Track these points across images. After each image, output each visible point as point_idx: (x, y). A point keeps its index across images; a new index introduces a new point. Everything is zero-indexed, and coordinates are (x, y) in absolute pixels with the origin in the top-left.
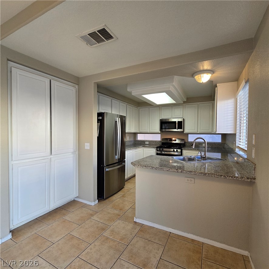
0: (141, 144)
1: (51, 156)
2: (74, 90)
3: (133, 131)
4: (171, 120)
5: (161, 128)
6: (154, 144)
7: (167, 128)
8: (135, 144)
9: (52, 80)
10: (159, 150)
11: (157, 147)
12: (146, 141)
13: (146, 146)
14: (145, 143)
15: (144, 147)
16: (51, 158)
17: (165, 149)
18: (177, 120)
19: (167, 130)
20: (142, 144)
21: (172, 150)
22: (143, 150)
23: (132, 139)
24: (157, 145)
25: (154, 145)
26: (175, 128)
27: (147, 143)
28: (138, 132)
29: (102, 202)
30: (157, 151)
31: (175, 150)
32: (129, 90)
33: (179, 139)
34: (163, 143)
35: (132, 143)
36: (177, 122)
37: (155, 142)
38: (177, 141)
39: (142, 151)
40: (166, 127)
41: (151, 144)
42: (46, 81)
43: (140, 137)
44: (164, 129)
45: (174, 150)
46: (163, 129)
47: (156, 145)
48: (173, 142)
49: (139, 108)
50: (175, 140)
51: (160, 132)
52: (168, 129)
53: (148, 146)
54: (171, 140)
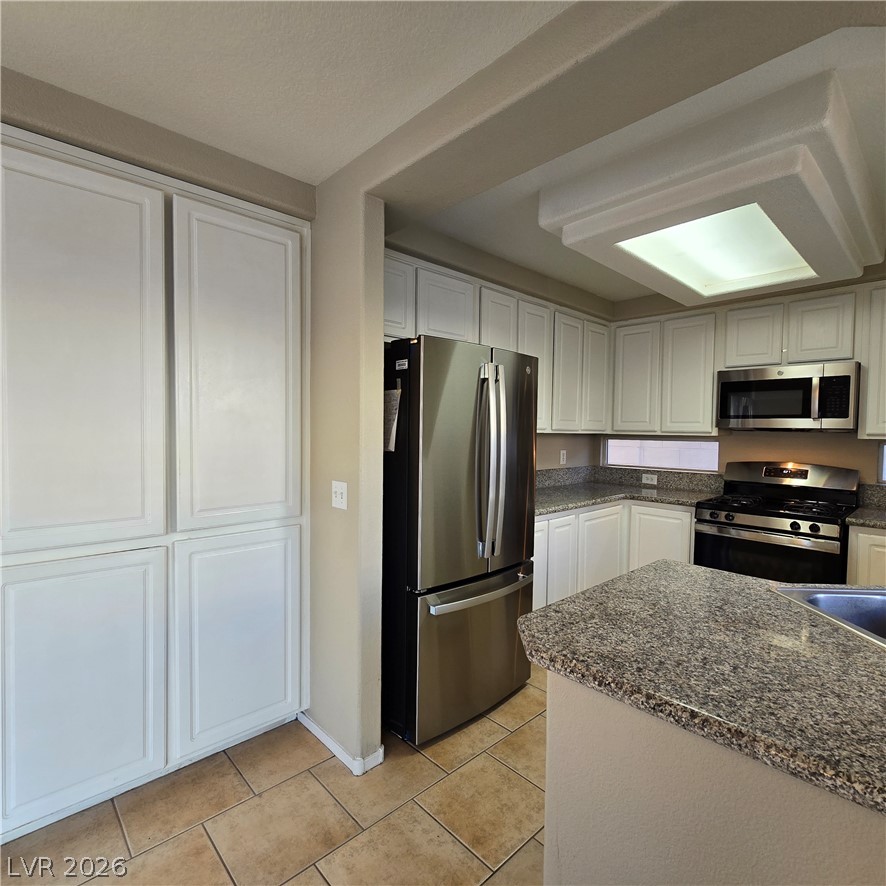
0: (621, 484)
1: (176, 537)
2: (290, 243)
3: (583, 425)
4: (780, 373)
5: (723, 414)
6: (684, 484)
7: (751, 413)
8: (596, 482)
9: (176, 199)
10: (708, 517)
11: (699, 506)
12: (647, 472)
13: (645, 492)
14: (639, 479)
15: (633, 498)
16: (173, 543)
17: (741, 518)
18: (813, 373)
19: (752, 423)
20: (626, 483)
21: (786, 524)
22: (626, 510)
23: (582, 461)
24: (700, 491)
25: (684, 490)
26: (806, 414)
27: (653, 480)
28: (609, 432)
29: (404, 759)
30: (700, 521)
31: (805, 526)
32: (545, 221)
33: (821, 468)
34: (730, 487)
35: (579, 478)
36: (816, 382)
37: (692, 475)
38: (814, 480)
39: (626, 518)
40: (746, 408)
41: (668, 486)
42: (147, 201)
43: (619, 454)
44: (737, 417)
45: (795, 526)
46: (729, 417)
47: (693, 491)
48: (788, 481)
49: (613, 325)
50: (803, 475)
51: (715, 432)
52: (754, 417)
53: (654, 493)
54: (776, 470)
